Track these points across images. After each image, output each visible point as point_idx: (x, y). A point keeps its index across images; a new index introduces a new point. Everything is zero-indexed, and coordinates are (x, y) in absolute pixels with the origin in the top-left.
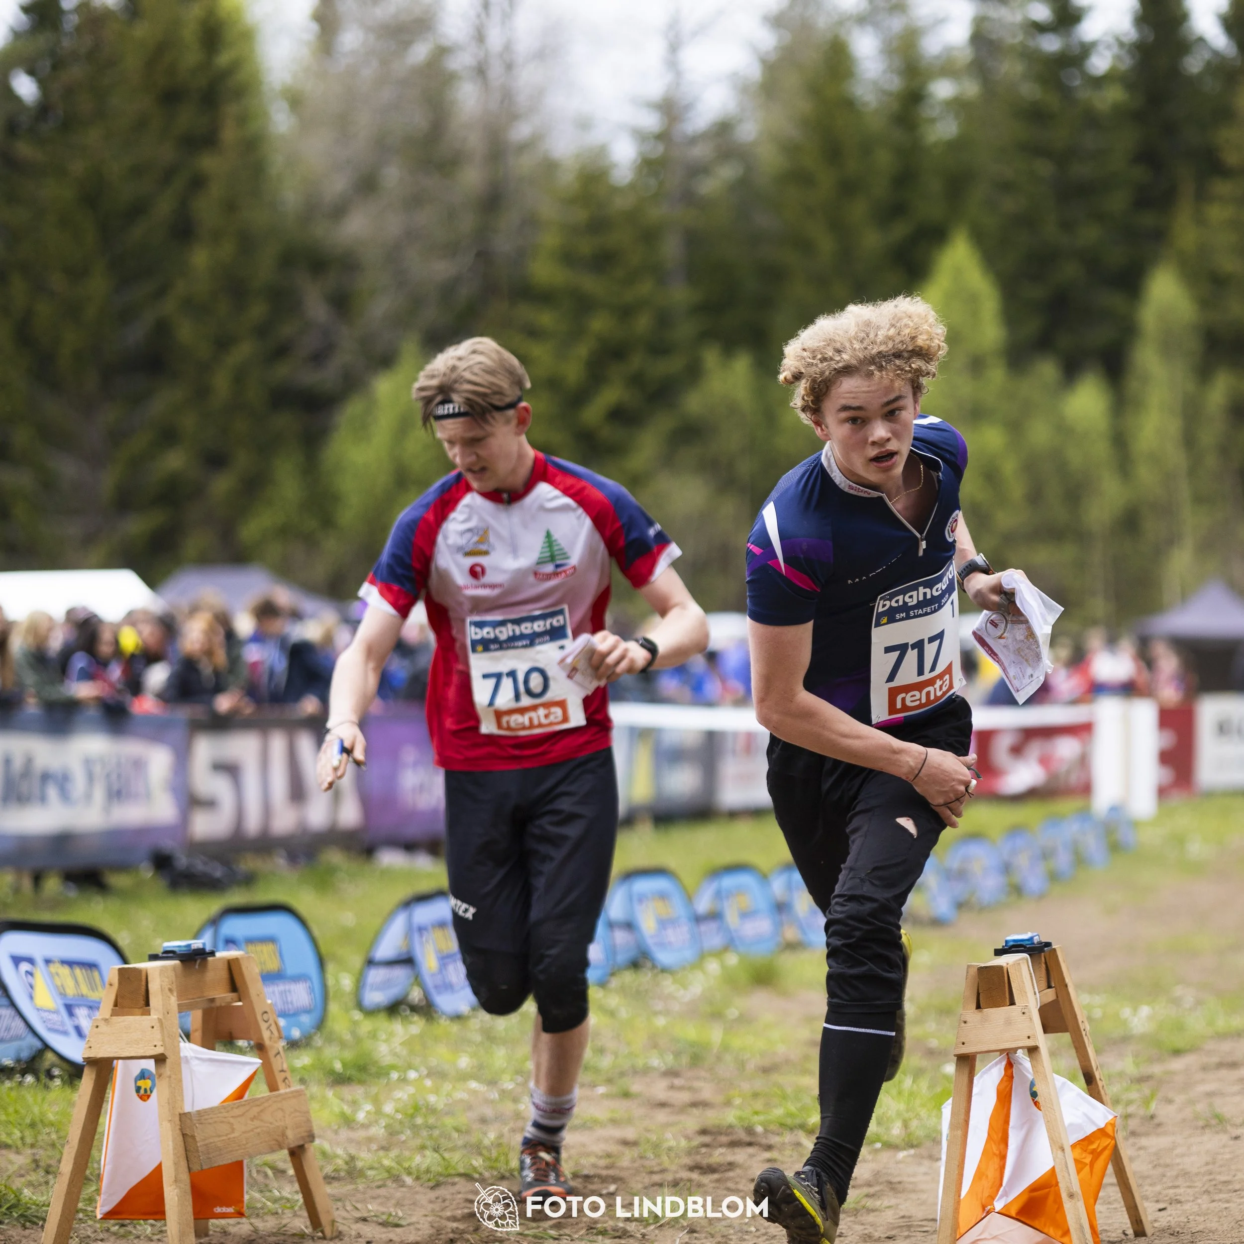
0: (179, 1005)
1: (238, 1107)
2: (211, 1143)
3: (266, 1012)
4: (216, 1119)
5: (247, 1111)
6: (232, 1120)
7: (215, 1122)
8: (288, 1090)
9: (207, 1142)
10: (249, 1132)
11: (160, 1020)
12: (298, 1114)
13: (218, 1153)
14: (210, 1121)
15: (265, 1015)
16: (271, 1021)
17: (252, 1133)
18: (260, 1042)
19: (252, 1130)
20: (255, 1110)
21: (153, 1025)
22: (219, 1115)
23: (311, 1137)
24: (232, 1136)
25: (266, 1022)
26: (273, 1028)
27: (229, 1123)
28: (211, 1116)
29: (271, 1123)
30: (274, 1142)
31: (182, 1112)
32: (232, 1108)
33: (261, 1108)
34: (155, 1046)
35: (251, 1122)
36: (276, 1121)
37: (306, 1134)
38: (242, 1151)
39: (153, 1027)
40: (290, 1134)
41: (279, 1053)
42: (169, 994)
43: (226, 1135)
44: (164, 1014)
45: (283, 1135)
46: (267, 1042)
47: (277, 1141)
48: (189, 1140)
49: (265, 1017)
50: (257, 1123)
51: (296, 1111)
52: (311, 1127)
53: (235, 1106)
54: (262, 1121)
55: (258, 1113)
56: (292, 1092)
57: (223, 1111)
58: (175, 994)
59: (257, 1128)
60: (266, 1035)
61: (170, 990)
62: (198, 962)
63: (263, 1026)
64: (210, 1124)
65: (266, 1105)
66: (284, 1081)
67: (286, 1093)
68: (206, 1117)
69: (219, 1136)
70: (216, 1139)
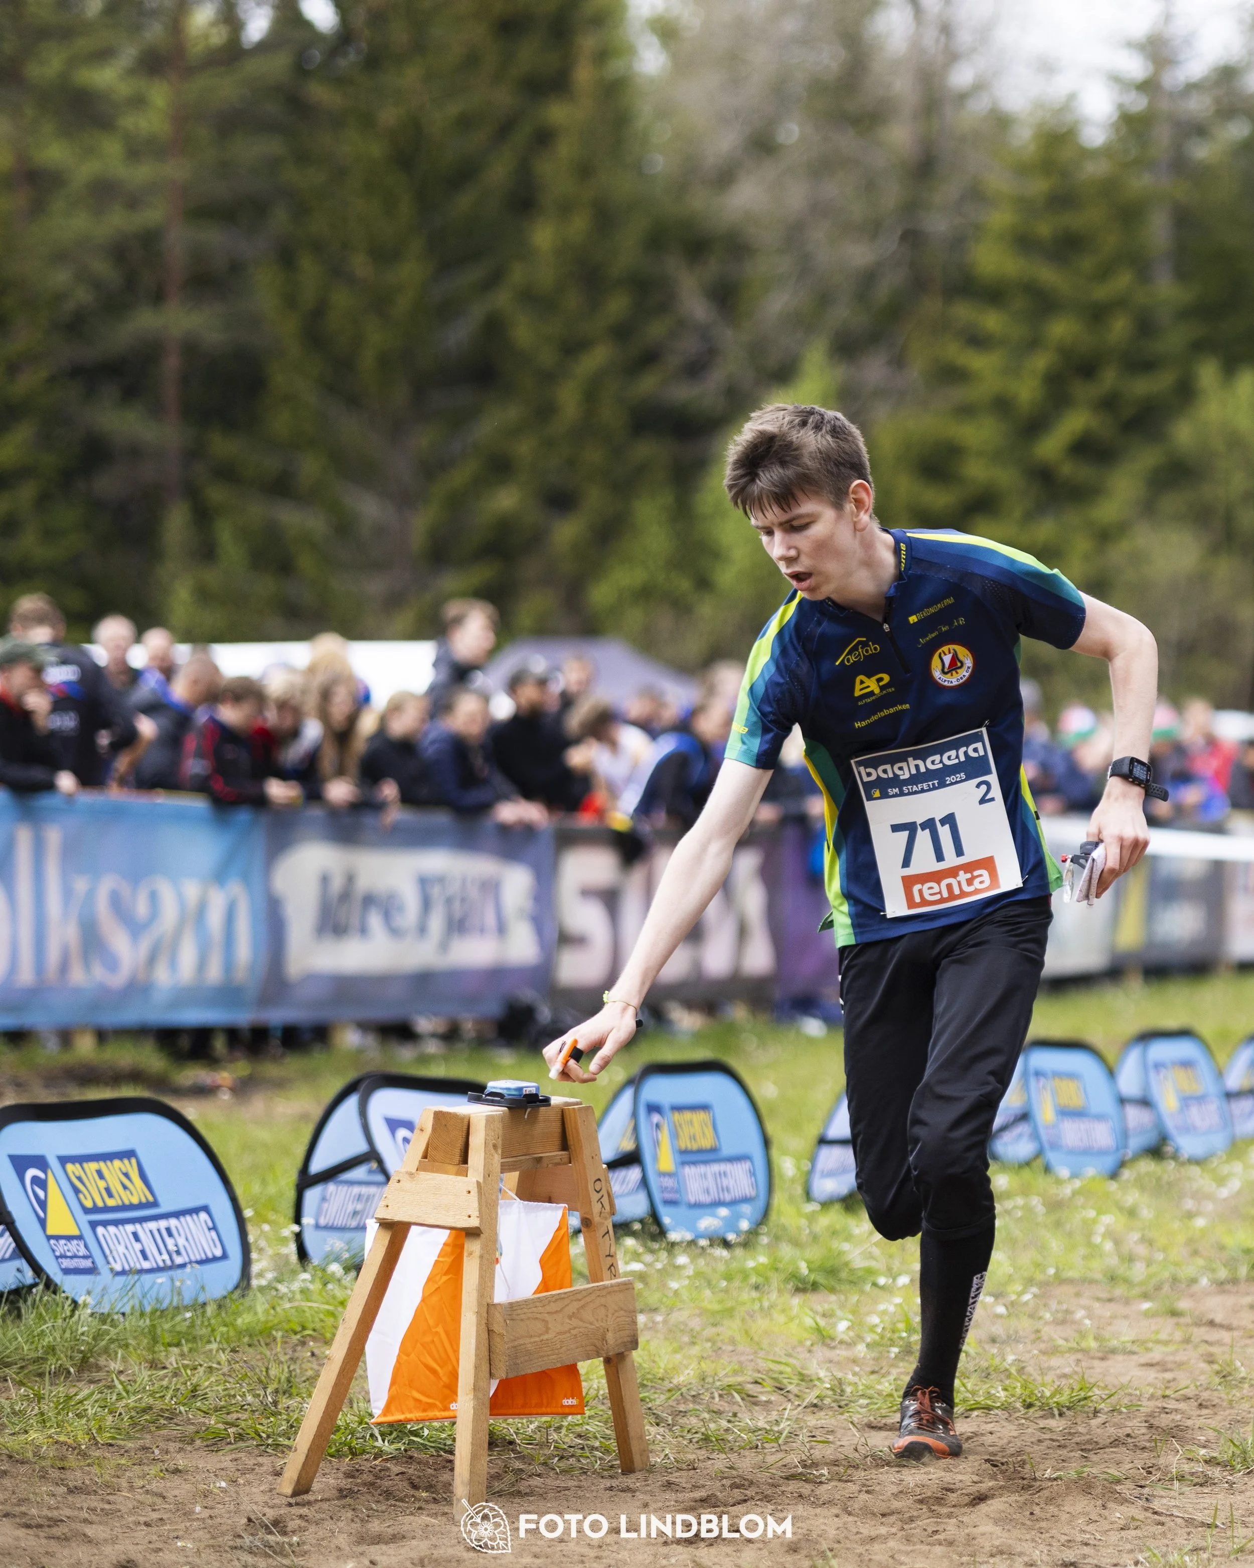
0: (502, 1165)
1: (556, 1300)
2: (520, 1345)
3: (599, 1180)
4: (530, 1315)
5: (567, 1305)
6: (546, 1316)
7: (529, 1318)
8: (614, 1281)
9: (516, 1343)
10: (565, 1333)
11: (478, 1183)
12: (622, 1313)
13: (526, 1358)
14: (523, 1316)
15: (598, 1182)
16: (604, 1192)
17: (568, 1335)
18: (588, 1217)
19: (569, 1331)
20: (576, 1305)
21: (470, 1189)
22: (534, 1309)
23: (634, 1344)
24: (545, 1337)
25: (598, 1192)
26: (605, 1200)
27: (543, 1320)
28: (526, 1310)
29: (591, 1324)
30: (592, 1348)
31: (489, 1301)
32: (550, 1302)
33: (582, 1303)
34: (469, 1216)
35: (568, 1321)
36: (597, 1320)
37: (629, 1339)
38: (554, 1357)
39: (469, 1192)
40: (610, 1336)
41: (608, 1232)
42: (493, 1151)
43: (540, 1335)
44: (484, 1177)
45: (604, 1339)
46: (596, 1219)
47: (595, 1346)
48: (497, 1340)
49: (598, 1186)
50: (575, 1322)
51: (622, 1309)
52: (637, 1330)
53: (554, 1299)
54: (581, 1320)
55: (578, 1310)
56: (619, 1285)
57: (538, 1304)
58: (500, 1151)
59: (575, 1328)
60: (597, 1208)
61: (495, 1146)
62: (529, 1110)
63: (595, 1197)
64: (522, 1320)
65: (588, 1299)
66: (610, 1268)
67: (612, 1286)
68: (519, 1312)
69: (531, 1336)
70: (528, 1340)
